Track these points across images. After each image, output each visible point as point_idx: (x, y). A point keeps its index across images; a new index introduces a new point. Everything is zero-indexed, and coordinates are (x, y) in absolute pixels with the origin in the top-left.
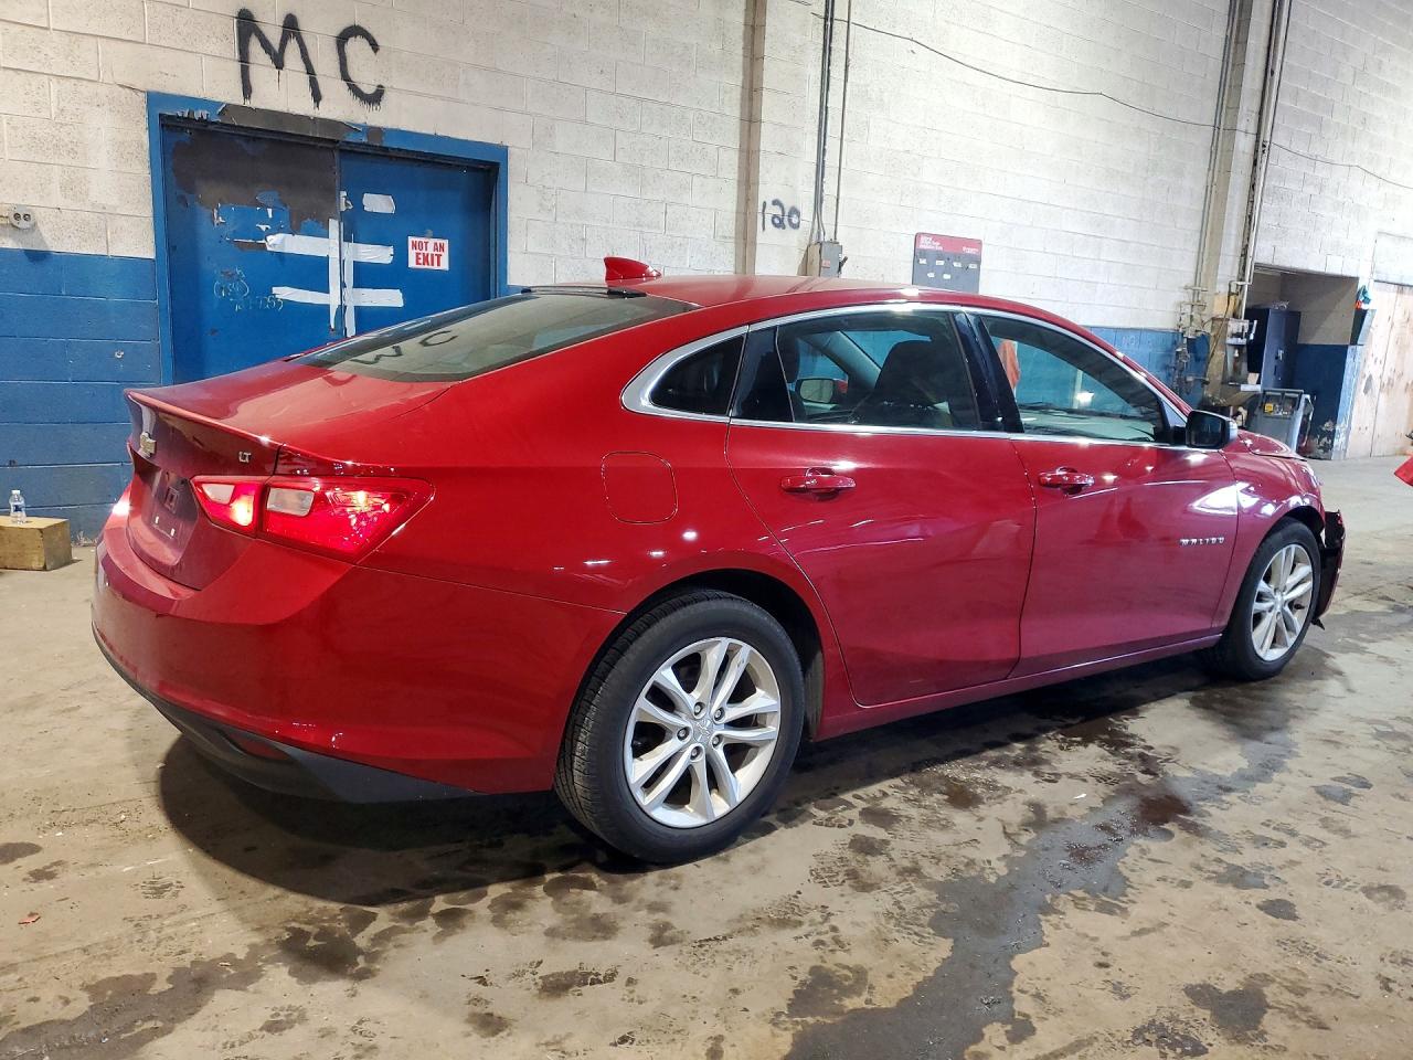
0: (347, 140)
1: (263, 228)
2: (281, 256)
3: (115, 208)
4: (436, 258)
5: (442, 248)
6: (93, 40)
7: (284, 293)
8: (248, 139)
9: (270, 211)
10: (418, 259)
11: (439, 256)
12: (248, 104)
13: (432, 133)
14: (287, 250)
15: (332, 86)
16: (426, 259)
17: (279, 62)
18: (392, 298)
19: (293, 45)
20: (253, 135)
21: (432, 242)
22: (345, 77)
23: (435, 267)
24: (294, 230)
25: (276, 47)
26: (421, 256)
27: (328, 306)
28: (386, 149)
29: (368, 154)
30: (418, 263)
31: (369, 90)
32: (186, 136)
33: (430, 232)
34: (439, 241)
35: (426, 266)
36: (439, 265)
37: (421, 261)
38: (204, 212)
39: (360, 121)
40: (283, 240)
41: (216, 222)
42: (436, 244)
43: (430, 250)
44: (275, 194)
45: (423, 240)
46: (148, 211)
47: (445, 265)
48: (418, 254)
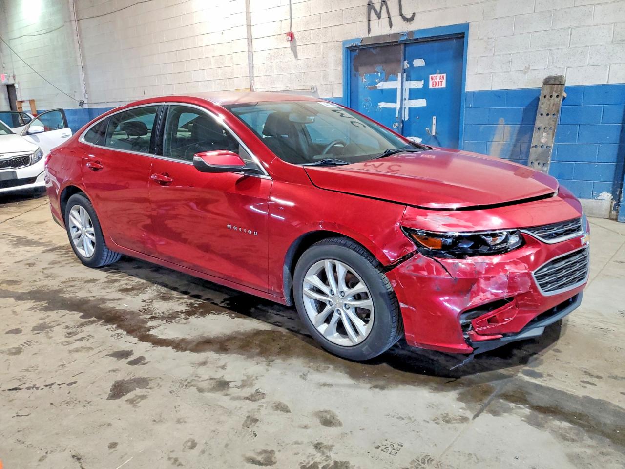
0: (401, 40)
1: (377, 80)
2: (382, 90)
3: (334, 81)
4: (440, 83)
5: (443, 78)
6: (330, 28)
7: (382, 105)
8: (374, 48)
9: (379, 74)
10: (433, 84)
11: (441, 82)
12: (370, 35)
13: (433, 27)
14: (384, 88)
15: (397, 19)
16: (436, 83)
17: (379, 17)
18: (422, 103)
19: (384, 8)
20: (374, 46)
21: (439, 76)
22: (401, 15)
23: (440, 87)
24: (386, 80)
25: (379, 11)
26: (434, 83)
27: (396, 108)
28: (417, 39)
29: (411, 43)
30: (433, 86)
31: (409, 16)
32: (357, 53)
33: (438, 71)
34: (442, 75)
35: (436, 87)
36: (441, 86)
37: (434, 85)
38: (360, 78)
39: (405, 31)
40: (383, 84)
41: (364, 81)
42: (441, 76)
43: (438, 79)
44: (381, 67)
45: (435, 75)
46: (341, 81)
47: (444, 85)
48: (433, 82)
